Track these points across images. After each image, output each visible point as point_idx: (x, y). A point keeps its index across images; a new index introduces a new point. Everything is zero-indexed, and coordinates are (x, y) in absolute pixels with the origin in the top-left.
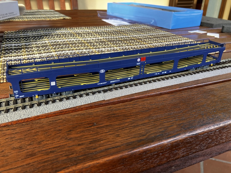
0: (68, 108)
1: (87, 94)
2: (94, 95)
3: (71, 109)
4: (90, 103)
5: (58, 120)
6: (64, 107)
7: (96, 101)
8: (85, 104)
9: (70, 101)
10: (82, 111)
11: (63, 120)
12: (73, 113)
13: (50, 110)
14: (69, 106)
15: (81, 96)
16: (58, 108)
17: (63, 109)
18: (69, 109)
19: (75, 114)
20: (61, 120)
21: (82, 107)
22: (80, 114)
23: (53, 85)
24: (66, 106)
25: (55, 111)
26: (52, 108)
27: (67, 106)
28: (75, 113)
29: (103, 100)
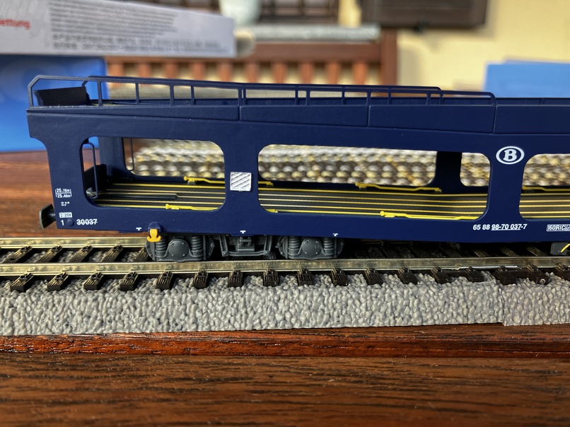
0: (297, 326)
1: (409, 278)
2: (445, 288)
3: (313, 338)
4: (418, 323)
5: (227, 380)
6: (279, 317)
7: (453, 322)
8: (390, 322)
9: (316, 294)
10: (371, 362)
11: (251, 388)
12: (320, 360)
13: (208, 316)
14: (303, 319)
15: (375, 278)
16: (251, 314)
17: (272, 326)
18: (303, 331)
19: (327, 367)
20: (244, 387)
21: (373, 337)
22: (355, 375)
23: (239, 189)
24: (288, 316)
25: (230, 328)
26: (219, 308)
27: (297, 314)
28: (331, 360)
29: (492, 320)
